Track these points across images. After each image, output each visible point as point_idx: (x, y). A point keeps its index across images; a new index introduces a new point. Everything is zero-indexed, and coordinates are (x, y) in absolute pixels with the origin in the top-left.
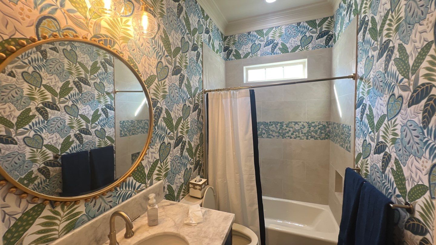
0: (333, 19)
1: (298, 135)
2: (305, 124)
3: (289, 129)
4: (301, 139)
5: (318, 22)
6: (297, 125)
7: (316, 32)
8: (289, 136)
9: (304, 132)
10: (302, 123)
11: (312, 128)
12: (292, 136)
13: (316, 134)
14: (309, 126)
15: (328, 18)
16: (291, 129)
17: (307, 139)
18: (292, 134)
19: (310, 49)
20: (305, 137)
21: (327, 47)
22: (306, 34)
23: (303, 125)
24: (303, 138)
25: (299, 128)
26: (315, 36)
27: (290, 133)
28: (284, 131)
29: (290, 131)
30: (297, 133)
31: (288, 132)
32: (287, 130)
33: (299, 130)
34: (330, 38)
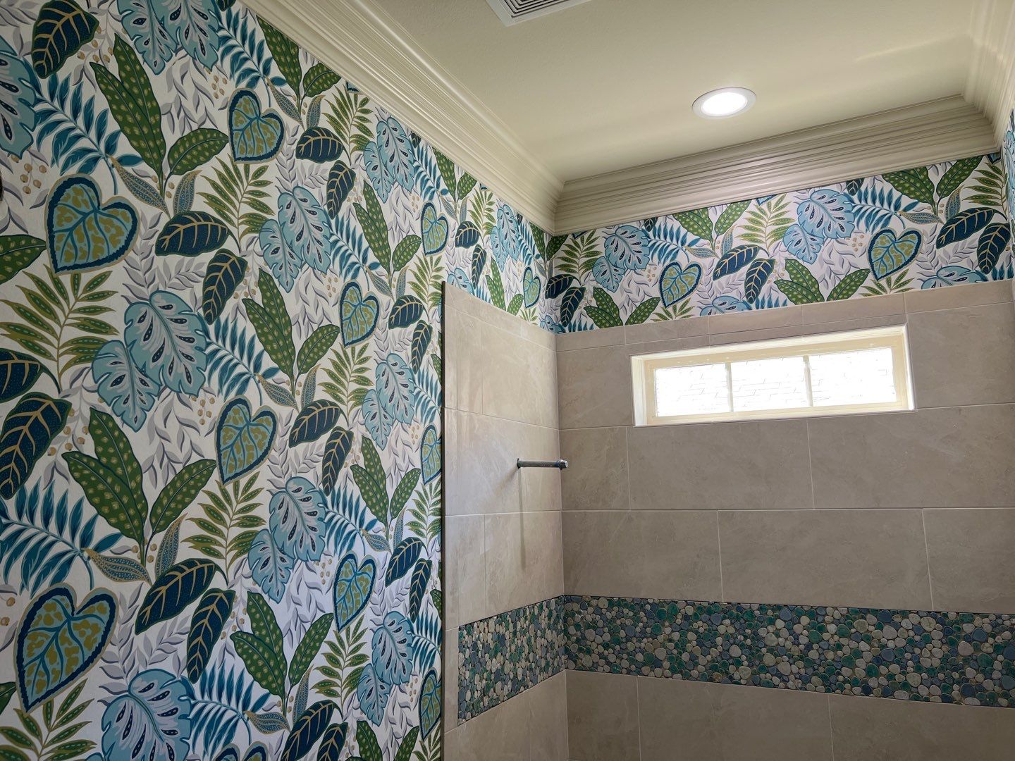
0: (998, 165)
1: (900, 678)
2: (929, 625)
3: (853, 644)
4: (917, 698)
5: (935, 178)
6: (889, 630)
7: (934, 218)
8: (855, 683)
9: (926, 663)
10: (914, 619)
11: (964, 648)
12: (872, 682)
13: (988, 675)
14: (947, 632)
15: (979, 159)
16: (863, 646)
17: (947, 699)
18: (870, 672)
19: (916, 286)
20: (936, 690)
21: (989, 276)
22: (890, 226)
23: (918, 629)
24: (923, 691)
25: (901, 643)
26: (929, 231)
27: (861, 664)
28: (830, 655)
29: (858, 654)
30: (895, 668)
31: (850, 662)
32: (846, 650)
33: (903, 650)
34: (996, 239)
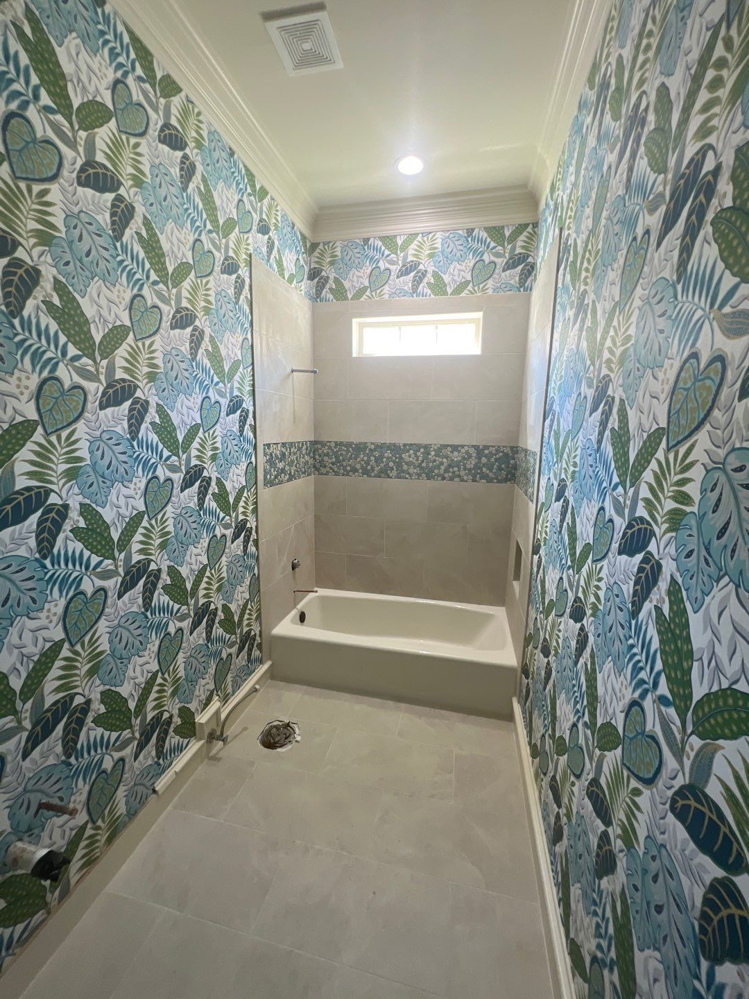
0: (536, 230)
1: (457, 473)
2: (472, 451)
3: (440, 460)
4: (463, 480)
5: (507, 234)
6: (456, 453)
7: (503, 256)
8: (438, 475)
9: (468, 466)
10: (466, 448)
11: (484, 460)
12: (446, 475)
13: (491, 471)
14: (478, 453)
15: (528, 225)
16: (445, 460)
17: (474, 481)
18: (446, 471)
19: (490, 292)
20: (470, 477)
21: (522, 289)
22: (484, 258)
23: (467, 452)
24: (465, 478)
25: (460, 458)
26: (500, 262)
27: (443, 468)
28: (431, 465)
29: (442, 463)
30: (456, 469)
31: (438, 467)
32: (437, 462)
33: (460, 461)
34: (528, 270)
